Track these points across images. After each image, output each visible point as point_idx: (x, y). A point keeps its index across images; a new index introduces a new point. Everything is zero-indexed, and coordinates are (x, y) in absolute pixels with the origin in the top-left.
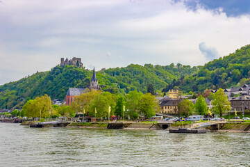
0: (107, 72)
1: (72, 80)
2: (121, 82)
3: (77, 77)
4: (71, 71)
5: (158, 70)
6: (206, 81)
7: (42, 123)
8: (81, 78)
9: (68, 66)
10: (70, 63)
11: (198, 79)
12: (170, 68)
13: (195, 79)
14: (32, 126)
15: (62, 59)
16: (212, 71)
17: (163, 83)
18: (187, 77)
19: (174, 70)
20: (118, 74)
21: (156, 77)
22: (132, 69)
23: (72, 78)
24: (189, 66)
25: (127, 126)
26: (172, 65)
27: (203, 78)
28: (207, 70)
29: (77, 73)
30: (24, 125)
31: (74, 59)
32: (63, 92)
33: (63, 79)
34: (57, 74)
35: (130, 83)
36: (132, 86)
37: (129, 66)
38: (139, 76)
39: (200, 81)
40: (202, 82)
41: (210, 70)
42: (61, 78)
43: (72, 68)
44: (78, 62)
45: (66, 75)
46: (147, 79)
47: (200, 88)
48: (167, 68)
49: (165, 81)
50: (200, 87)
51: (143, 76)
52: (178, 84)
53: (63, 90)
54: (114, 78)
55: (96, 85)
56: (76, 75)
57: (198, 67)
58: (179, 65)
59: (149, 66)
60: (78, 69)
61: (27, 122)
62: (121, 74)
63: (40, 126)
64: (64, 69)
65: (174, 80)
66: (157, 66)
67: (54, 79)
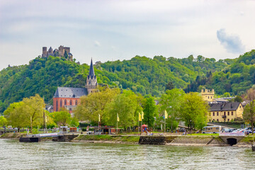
0: (104, 66)
1: (59, 77)
2: (124, 80)
3: (66, 73)
4: (57, 65)
5: (172, 64)
6: (242, 78)
7: (37, 135)
8: (71, 74)
9: (53, 58)
10: (56, 53)
11: (231, 76)
12: (188, 61)
13: (227, 77)
14: (23, 140)
15: (44, 49)
16: (250, 66)
17: (180, 82)
18: (215, 74)
19: (194, 64)
20: (119, 69)
21: (170, 74)
22: (139, 63)
23: (59, 74)
24: (213, 60)
25: (170, 140)
26: (191, 57)
27: (239, 75)
28: (243, 64)
29: (65, 67)
30: (7, 137)
31: (61, 48)
32: (46, 93)
33: (46, 76)
34: (38, 69)
35: (135, 81)
36: (138, 85)
37: (133, 59)
38: (148, 72)
39: (234, 78)
40: (238, 80)
41: (248, 64)
42: (43, 74)
43: (58, 60)
44: (66, 52)
45: (51, 69)
46: (158, 75)
47: (235, 89)
48: (183, 61)
49: (183, 79)
50: (235, 87)
51: (152, 72)
52: (203, 82)
53: (47, 90)
54: (114, 74)
55: (94, 84)
56: (63, 70)
57: (226, 60)
58: (200, 57)
59: (160, 59)
60: (66, 62)
61: (11, 134)
62: (123, 69)
63: (35, 140)
64: (48, 62)
65: (198, 77)
66: (171, 59)
67: (34, 76)
